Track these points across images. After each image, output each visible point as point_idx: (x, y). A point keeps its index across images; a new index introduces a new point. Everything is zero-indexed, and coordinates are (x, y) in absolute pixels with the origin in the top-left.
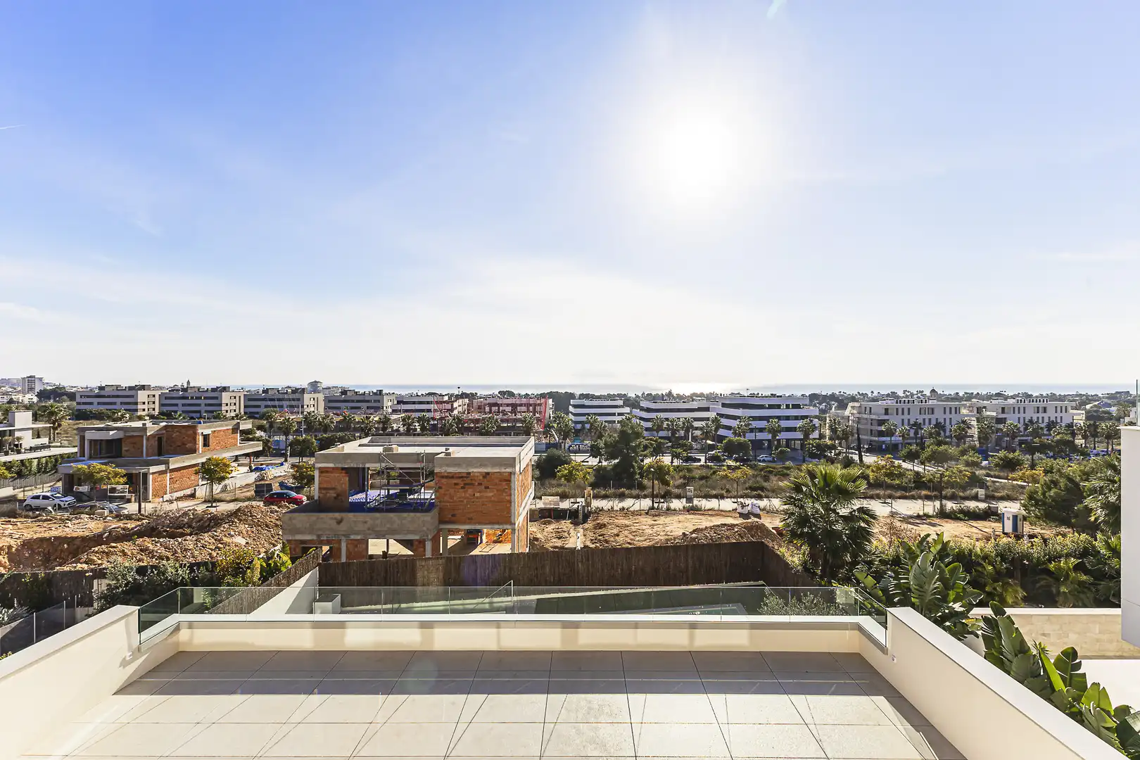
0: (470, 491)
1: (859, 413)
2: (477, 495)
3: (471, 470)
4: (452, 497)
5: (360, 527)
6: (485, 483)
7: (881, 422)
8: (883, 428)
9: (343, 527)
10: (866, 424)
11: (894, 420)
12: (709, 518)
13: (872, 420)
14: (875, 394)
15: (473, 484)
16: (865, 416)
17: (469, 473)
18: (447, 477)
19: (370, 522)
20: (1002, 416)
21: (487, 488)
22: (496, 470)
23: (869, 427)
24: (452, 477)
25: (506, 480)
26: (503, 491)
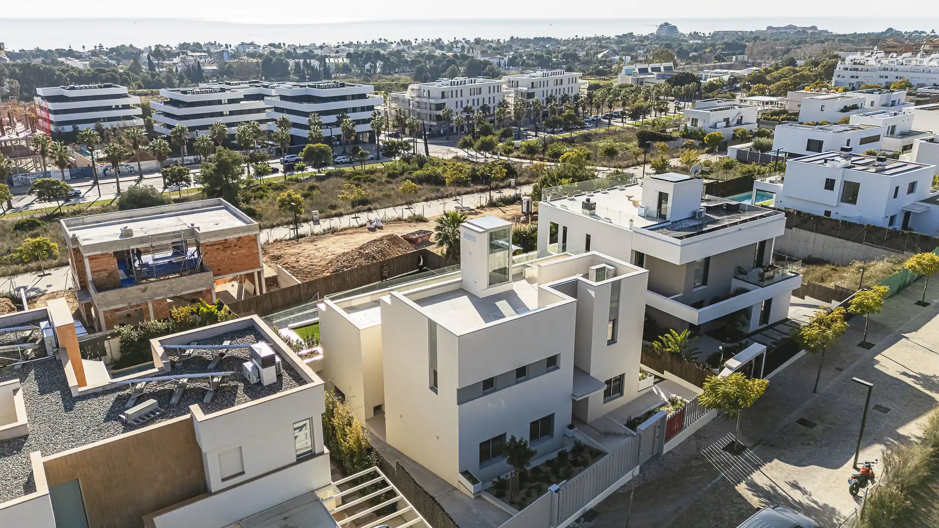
0: (229, 252)
1: (419, 97)
2: (234, 253)
3: (227, 238)
4: (216, 258)
5: (161, 291)
6: (239, 244)
7: (440, 107)
8: (441, 113)
9: (148, 293)
10: (426, 108)
11: (450, 104)
12: (352, 236)
13: (431, 104)
14: (419, 41)
15: (230, 247)
16: (424, 100)
17: (226, 240)
18: (211, 245)
19: (168, 286)
20: (531, 91)
21: (240, 247)
22: (246, 234)
23: (428, 112)
24: (215, 245)
25: (253, 240)
26: (252, 247)
